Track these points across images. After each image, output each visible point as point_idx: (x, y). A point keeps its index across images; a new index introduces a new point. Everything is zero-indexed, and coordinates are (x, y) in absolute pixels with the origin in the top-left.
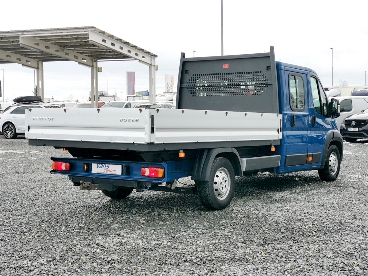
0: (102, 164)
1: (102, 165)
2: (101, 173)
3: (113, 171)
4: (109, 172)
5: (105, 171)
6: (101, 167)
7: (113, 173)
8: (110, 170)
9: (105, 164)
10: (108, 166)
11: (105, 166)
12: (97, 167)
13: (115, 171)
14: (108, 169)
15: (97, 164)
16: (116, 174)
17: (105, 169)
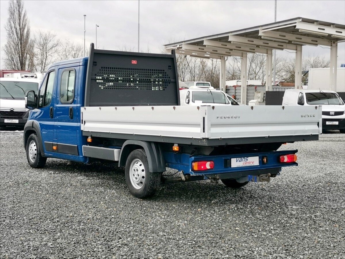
0: (241, 157)
1: (241, 159)
2: (241, 166)
3: (251, 163)
4: (247, 164)
5: (244, 163)
6: (240, 161)
7: (251, 164)
8: (249, 162)
9: (244, 157)
10: (247, 159)
11: (244, 159)
12: (237, 161)
13: (253, 163)
14: (247, 162)
15: (236, 159)
16: (254, 165)
17: (244, 162)
